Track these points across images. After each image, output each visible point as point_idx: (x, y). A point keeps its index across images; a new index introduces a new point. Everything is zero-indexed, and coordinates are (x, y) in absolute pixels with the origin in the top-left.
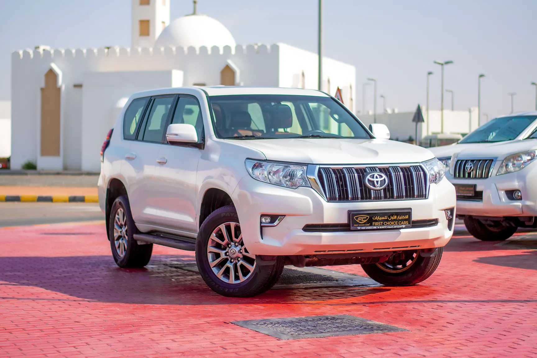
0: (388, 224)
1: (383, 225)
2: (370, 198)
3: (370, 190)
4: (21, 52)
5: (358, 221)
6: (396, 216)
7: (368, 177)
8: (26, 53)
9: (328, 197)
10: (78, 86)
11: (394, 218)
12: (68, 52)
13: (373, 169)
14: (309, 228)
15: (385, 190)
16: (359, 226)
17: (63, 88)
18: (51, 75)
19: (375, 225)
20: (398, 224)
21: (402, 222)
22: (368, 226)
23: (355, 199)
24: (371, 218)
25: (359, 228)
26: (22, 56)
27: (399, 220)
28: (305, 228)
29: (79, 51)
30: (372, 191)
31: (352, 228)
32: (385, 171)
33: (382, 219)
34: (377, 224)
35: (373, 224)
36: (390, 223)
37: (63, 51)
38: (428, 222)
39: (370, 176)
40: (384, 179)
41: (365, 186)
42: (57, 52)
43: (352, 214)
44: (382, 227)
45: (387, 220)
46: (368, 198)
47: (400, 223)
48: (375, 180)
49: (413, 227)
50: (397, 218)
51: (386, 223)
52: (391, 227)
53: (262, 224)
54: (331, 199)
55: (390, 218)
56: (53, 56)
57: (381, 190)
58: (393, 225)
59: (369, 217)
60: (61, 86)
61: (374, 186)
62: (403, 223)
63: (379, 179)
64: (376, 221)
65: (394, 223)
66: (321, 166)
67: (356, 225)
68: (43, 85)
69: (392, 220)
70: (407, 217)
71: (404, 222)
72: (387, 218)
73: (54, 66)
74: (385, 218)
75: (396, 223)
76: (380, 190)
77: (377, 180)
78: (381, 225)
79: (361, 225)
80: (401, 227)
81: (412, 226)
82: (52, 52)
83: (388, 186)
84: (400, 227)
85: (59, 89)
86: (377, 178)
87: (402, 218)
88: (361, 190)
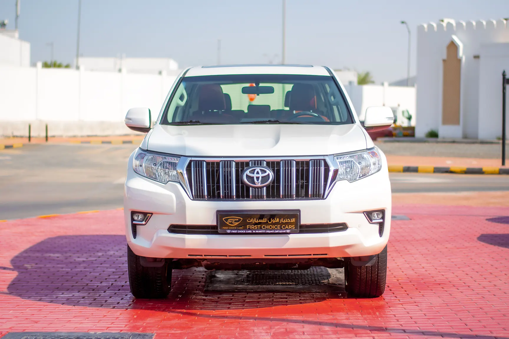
0: (267, 228)
1: (260, 229)
2: (248, 196)
3: (248, 187)
4: (425, 26)
5: (228, 224)
6: (278, 219)
7: (248, 172)
8: (430, 26)
9: (194, 194)
10: (477, 57)
11: (276, 221)
12: (469, 24)
13: (258, 163)
14: (174, 229)
15: (268, 187)
16: (229, 229)
17: (464, 60)
18: (453, 47)
19: (250, 228)
20: (281, 229)
21: (287, 226)
22: (241, 229)
23: (228, 197)
24: (244, 220)
25: (229, 231)
26: (426, 30)
27: (282, 223)
28: (170, 229)
29: (479, 24)
30: (251, 188)
31: (219, 230)
32: (274, 165)
33: (259, 221)
34: (252, 227)
35: (248, 227)
36: (271, 227)
37: (464, 24)
38: (330, 227)
39: (250, 172)
40: (269, 175)
41: (243, 183)
42: (459, 24)
43: (221, 215)
44: (259, 232)
45: (266, 223)
46: (245, 196)
47: (284, 227)
48: (255, 175)
49: (301, 232)
50: (280, 221)
51: (264, 227)
52: (271, 232)
53: (134, 222)
54: (198, 196)
55: (270, 221)
56: (455, 29)
57: (263, 187)
58: (274, 229)
59: (242, 219)
60: (462, 58)
61: (254, 183)
62: (288, 228)
63: (261, 175)
64: (250, 224)
65: (276, 227)
66: (193, 159)
67: (225, 228)
68: (445, 57)
69: (273, 224)
70: (293, 220)
71: (289, 226)
72: (266, 221)
73: (455, 38)
74: (264, 221)
75: (278, 227)
76: (261, 188)
77: (258, 175)
78: (258, 229)
79: (232, 228)
80: (285, 231)
81: (300, 230)
82: (454, 24)
83: (273, 182)
84: (283, 231)
85: (460, 61)
86: (258, 173)
87: (286, 221)
88: (237, 187)
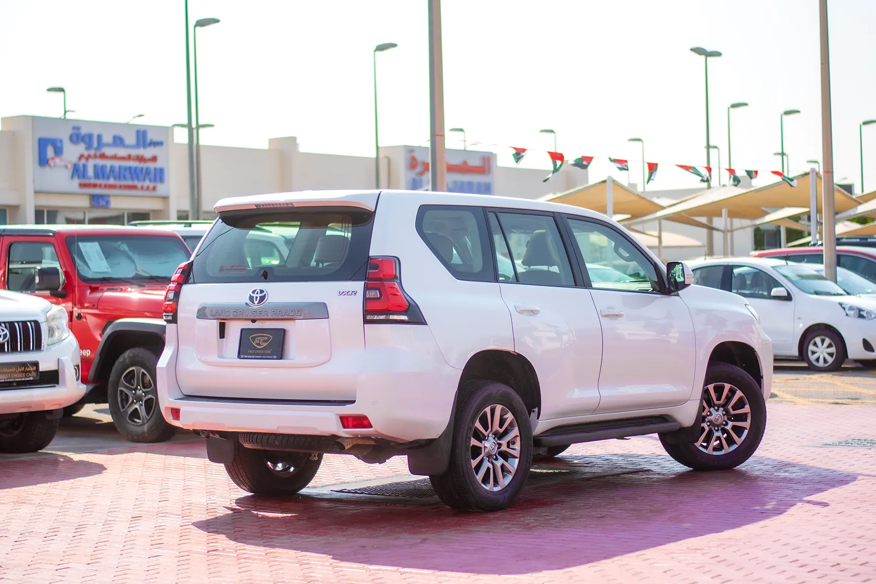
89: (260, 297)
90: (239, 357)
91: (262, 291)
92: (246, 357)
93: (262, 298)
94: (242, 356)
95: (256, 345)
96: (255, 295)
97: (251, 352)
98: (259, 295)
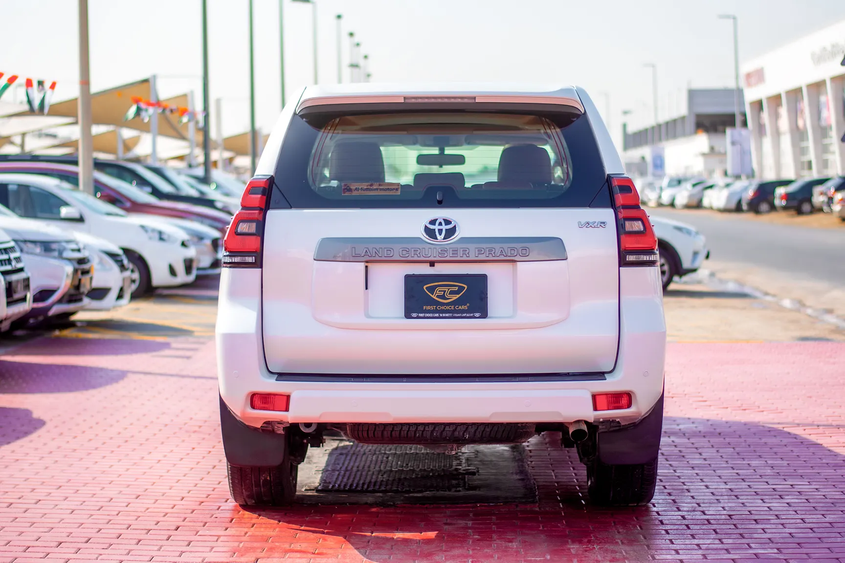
89: (446, 230)
90: (408, 316)
91: (448, 222)
92: (421, 315)
93: (451, 232)
94: (414, 315)
95: (437, 299)
96: (436, 227)
97: (428, 308)
98: (444, 227)
